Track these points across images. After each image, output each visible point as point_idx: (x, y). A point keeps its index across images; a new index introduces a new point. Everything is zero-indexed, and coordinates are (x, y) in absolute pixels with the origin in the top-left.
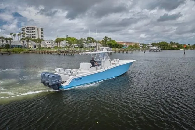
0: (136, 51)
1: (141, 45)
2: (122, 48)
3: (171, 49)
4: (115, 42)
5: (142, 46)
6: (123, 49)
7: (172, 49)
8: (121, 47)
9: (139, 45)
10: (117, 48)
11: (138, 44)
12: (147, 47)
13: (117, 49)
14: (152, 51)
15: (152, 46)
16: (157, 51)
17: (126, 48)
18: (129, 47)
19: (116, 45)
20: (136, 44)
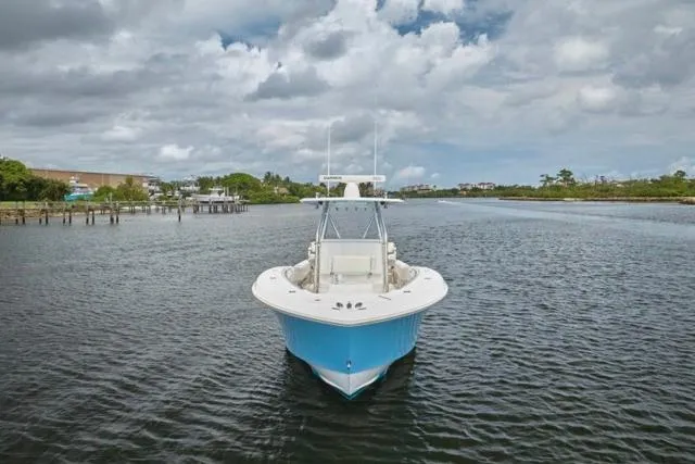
0: (133, 212)
1: (152, 187)
2: (61, 198)
3: (270, 203)
4: (21, 168)
5: (158, 189)
6: (64, 205)
7: (274, 200)
8: (58, 192)
9: (145, 185)
10: (32, 197)
11: (136, 182)
12: (177, 194)
13: (30, 206)
14: (206, 209)
15: (197, 189)
16: (225, 211)
17: (80, 199)
18: (95, 195)
19: (27, 185)
20: (130, 179)
